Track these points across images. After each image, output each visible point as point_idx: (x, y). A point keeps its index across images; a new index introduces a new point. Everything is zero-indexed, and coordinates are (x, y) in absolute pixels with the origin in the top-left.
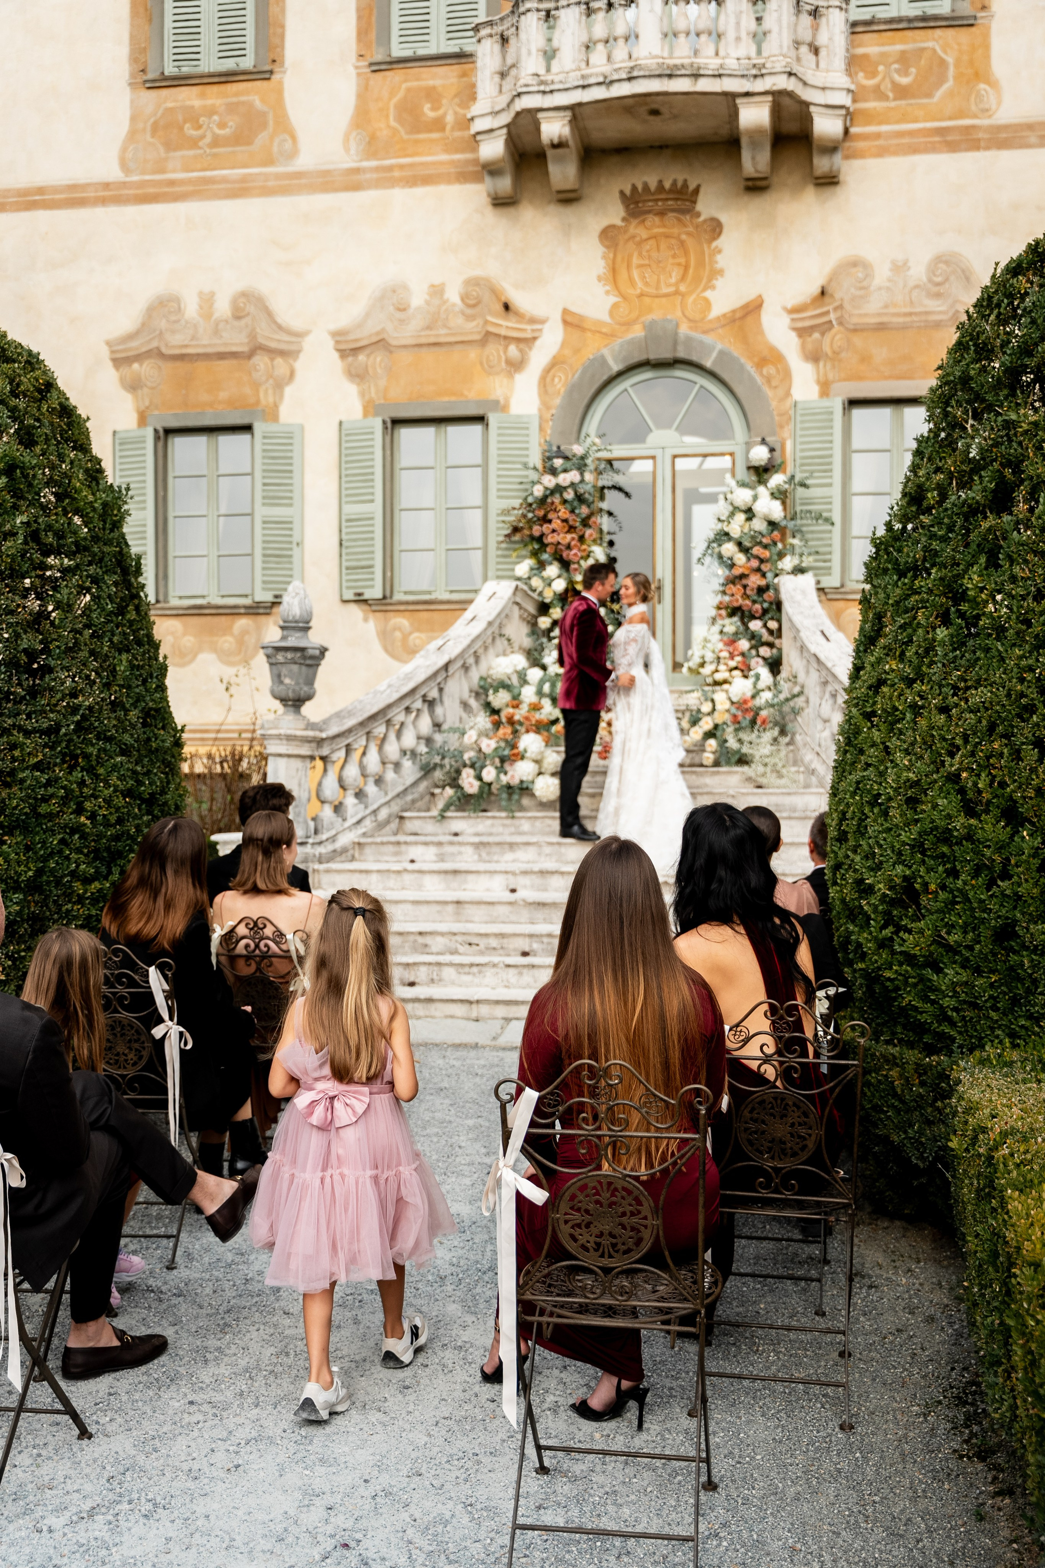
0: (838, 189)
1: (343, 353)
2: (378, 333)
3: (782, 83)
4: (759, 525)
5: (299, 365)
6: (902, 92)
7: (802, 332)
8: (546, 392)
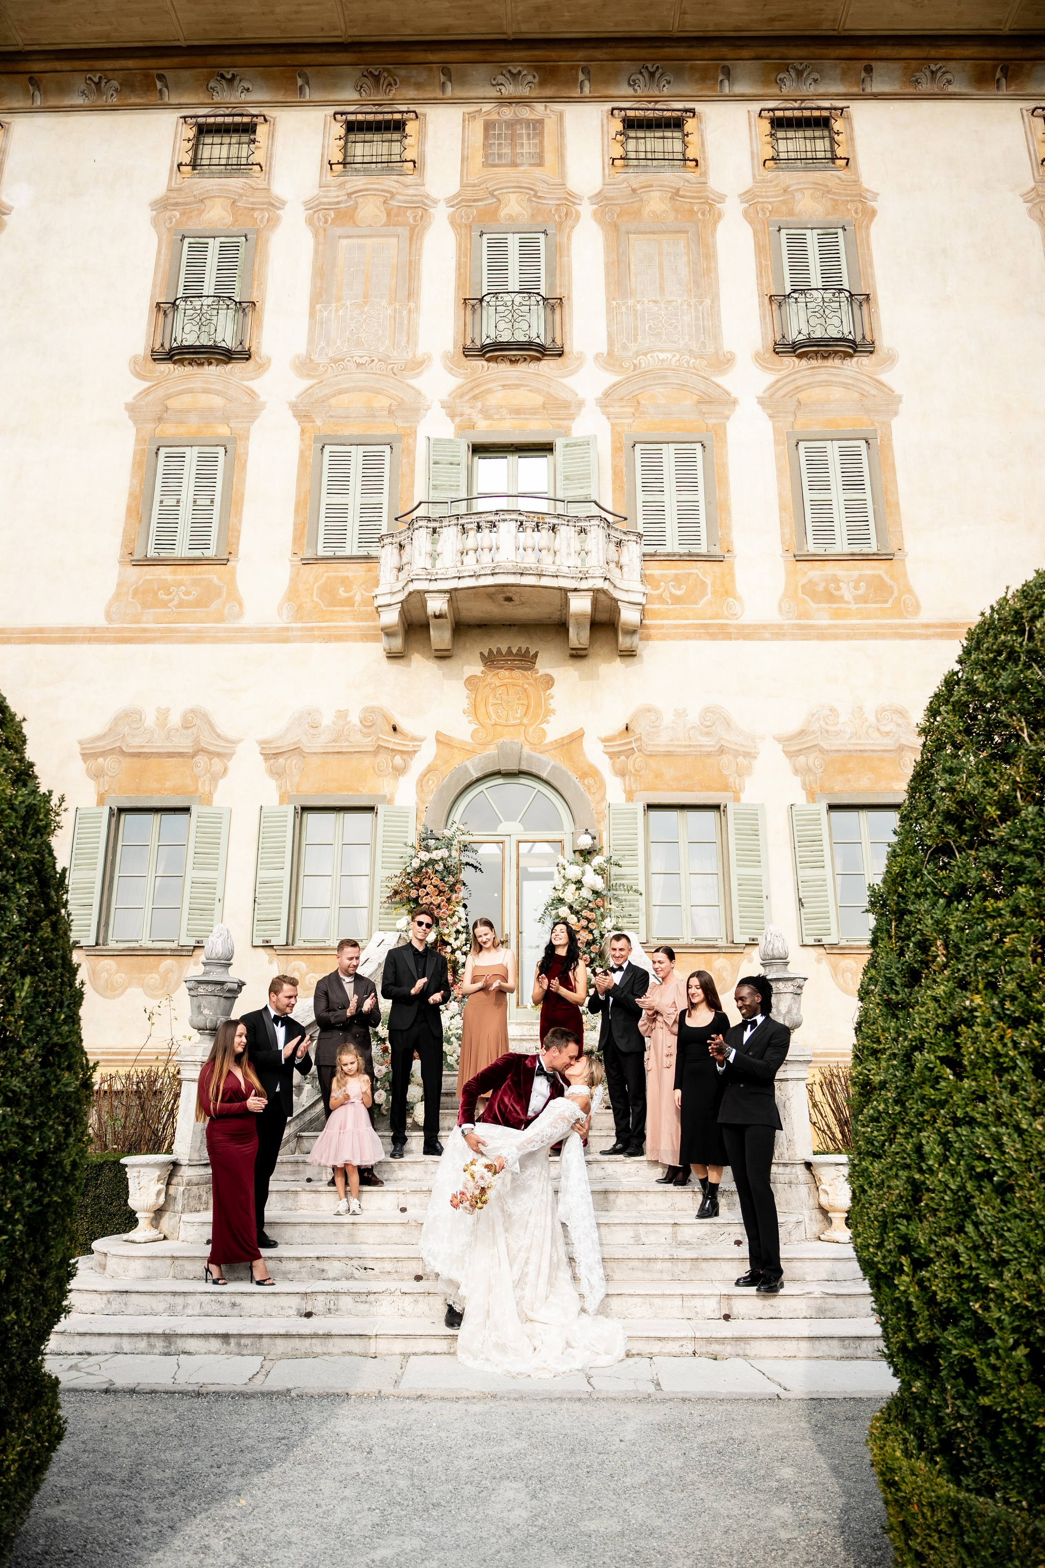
0: (635, 659)
1: (267, 757)
2: (295, 744)
3: (600, 584)
4: (586, 893)
5: (231, 764)
6: (677, 600)
7: (612, 755)
8: (422, 790)
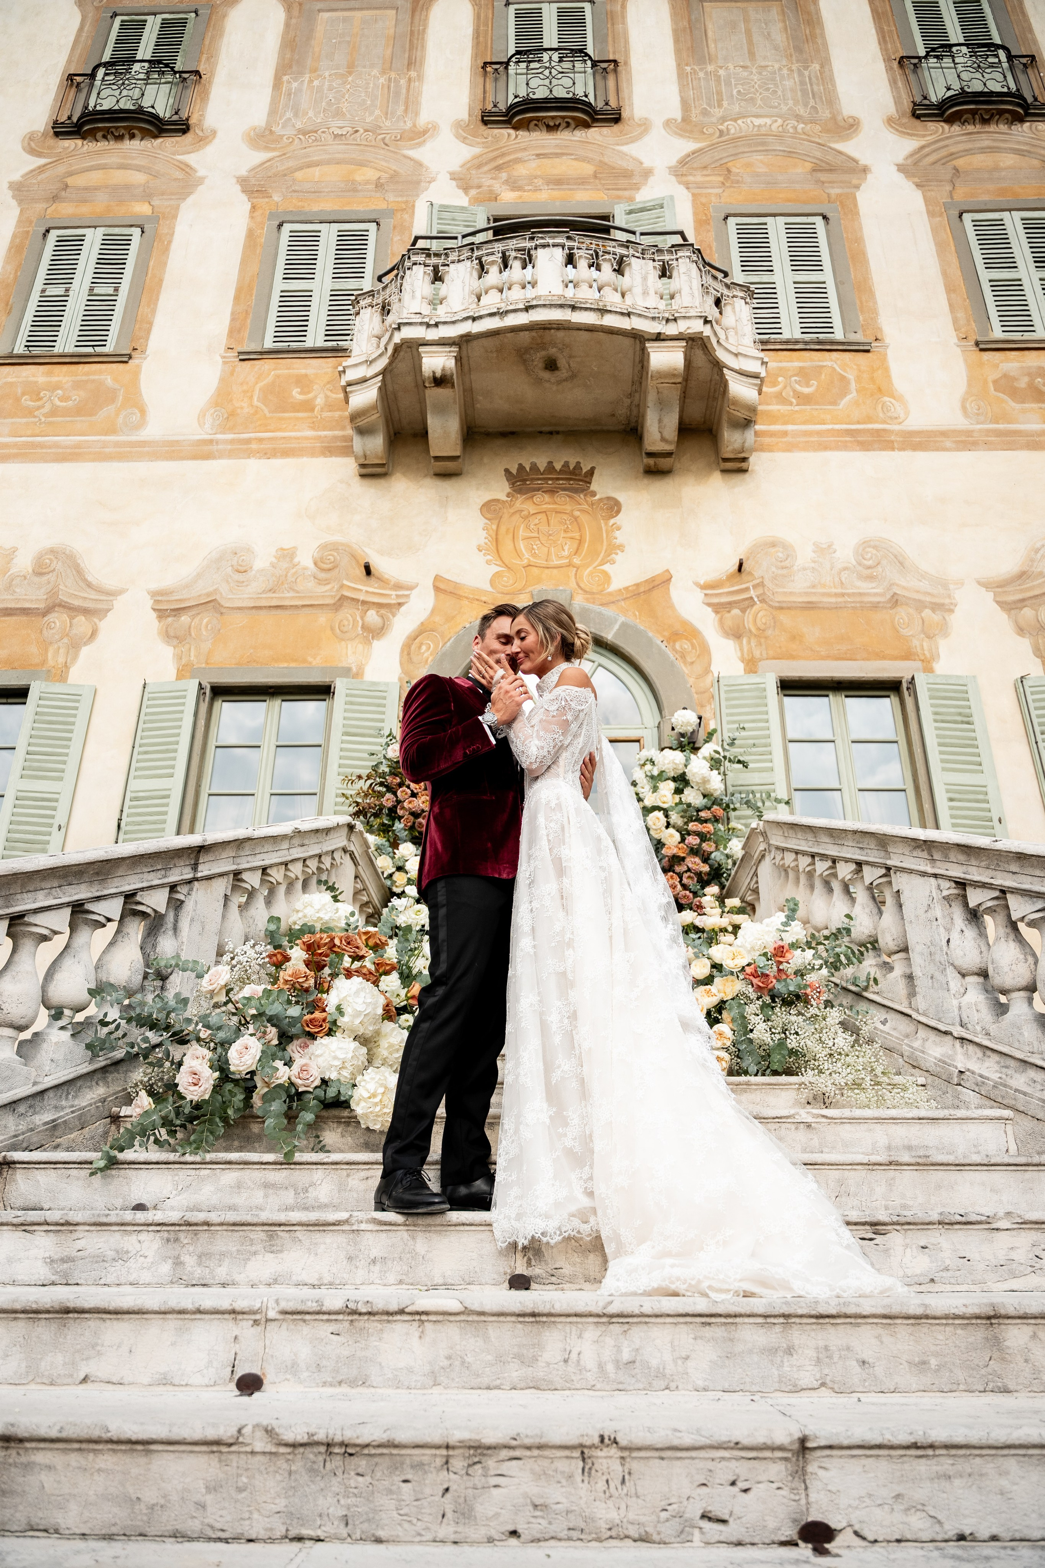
0: (747, 475)
1: (161, 614)
2: (208, 595)
3: (697, 326)
4: (692, 796)
5: (104, 625)
6: (804, 399)
7: (718, 608)
8: (410, 660)
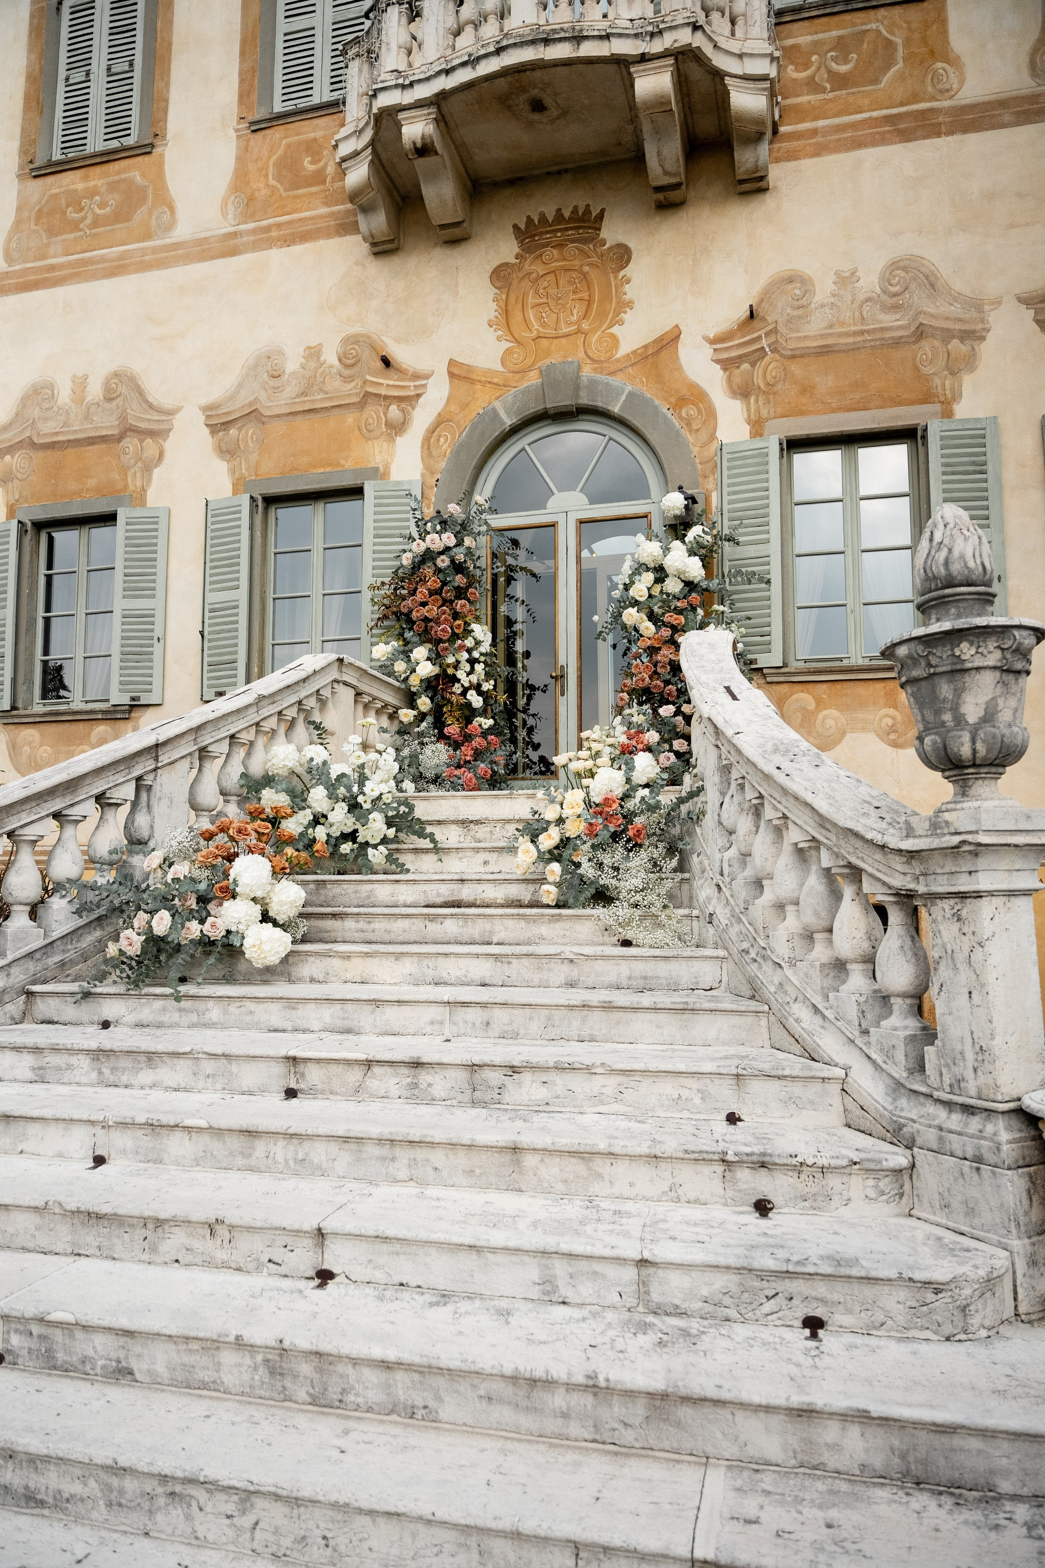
0: (767, 196)
1: (214, 429)
2: (250, 404)
3: (684, 37)
4: (673, 586)
5: (169, 445)
6: (840, 81)
7: (727, 365)
8: (430, 455)
